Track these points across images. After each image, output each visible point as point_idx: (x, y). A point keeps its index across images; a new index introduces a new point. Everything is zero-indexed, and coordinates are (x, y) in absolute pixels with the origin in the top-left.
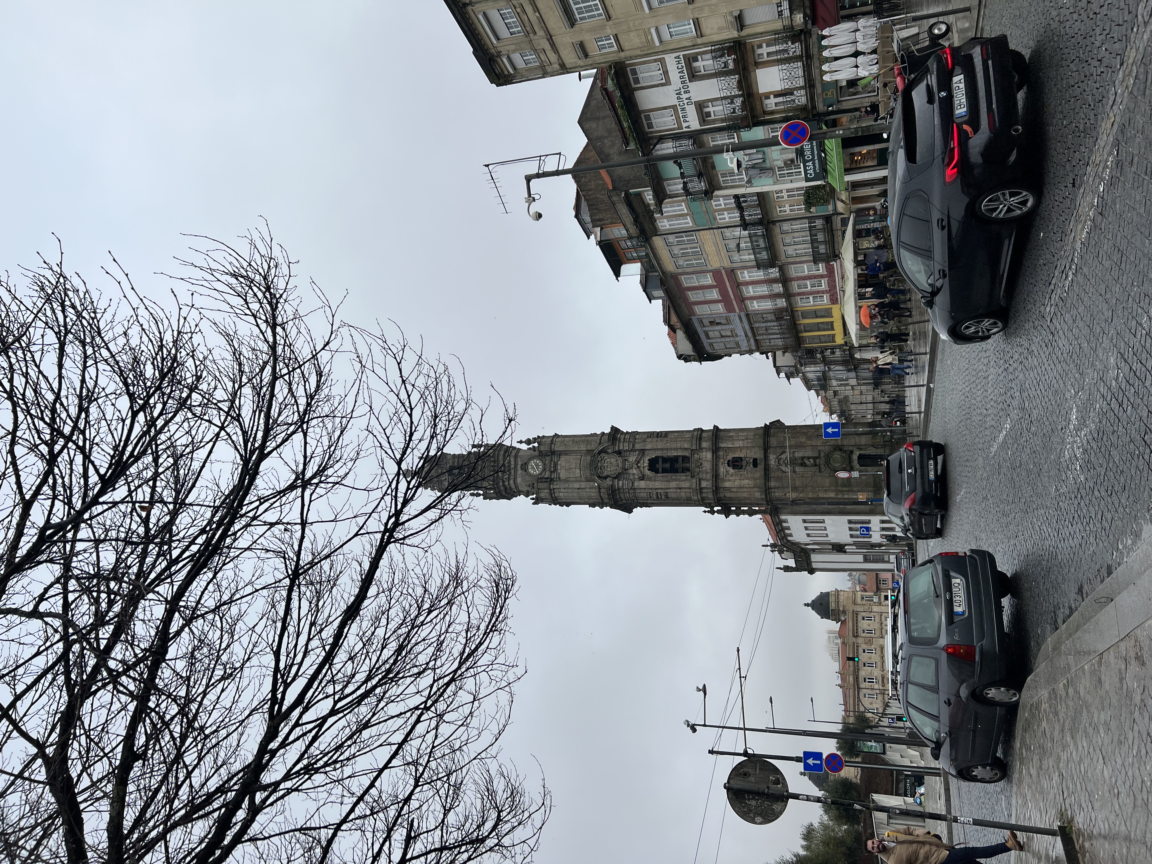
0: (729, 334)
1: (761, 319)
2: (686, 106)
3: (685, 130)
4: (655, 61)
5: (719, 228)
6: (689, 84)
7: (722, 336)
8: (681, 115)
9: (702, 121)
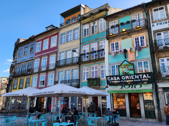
0: (25, 54)
1: (29, 64)
2: (168, 24)
5: (80, 47)
7: (25, 52)
8: (162, 22)
9: (156, 31)
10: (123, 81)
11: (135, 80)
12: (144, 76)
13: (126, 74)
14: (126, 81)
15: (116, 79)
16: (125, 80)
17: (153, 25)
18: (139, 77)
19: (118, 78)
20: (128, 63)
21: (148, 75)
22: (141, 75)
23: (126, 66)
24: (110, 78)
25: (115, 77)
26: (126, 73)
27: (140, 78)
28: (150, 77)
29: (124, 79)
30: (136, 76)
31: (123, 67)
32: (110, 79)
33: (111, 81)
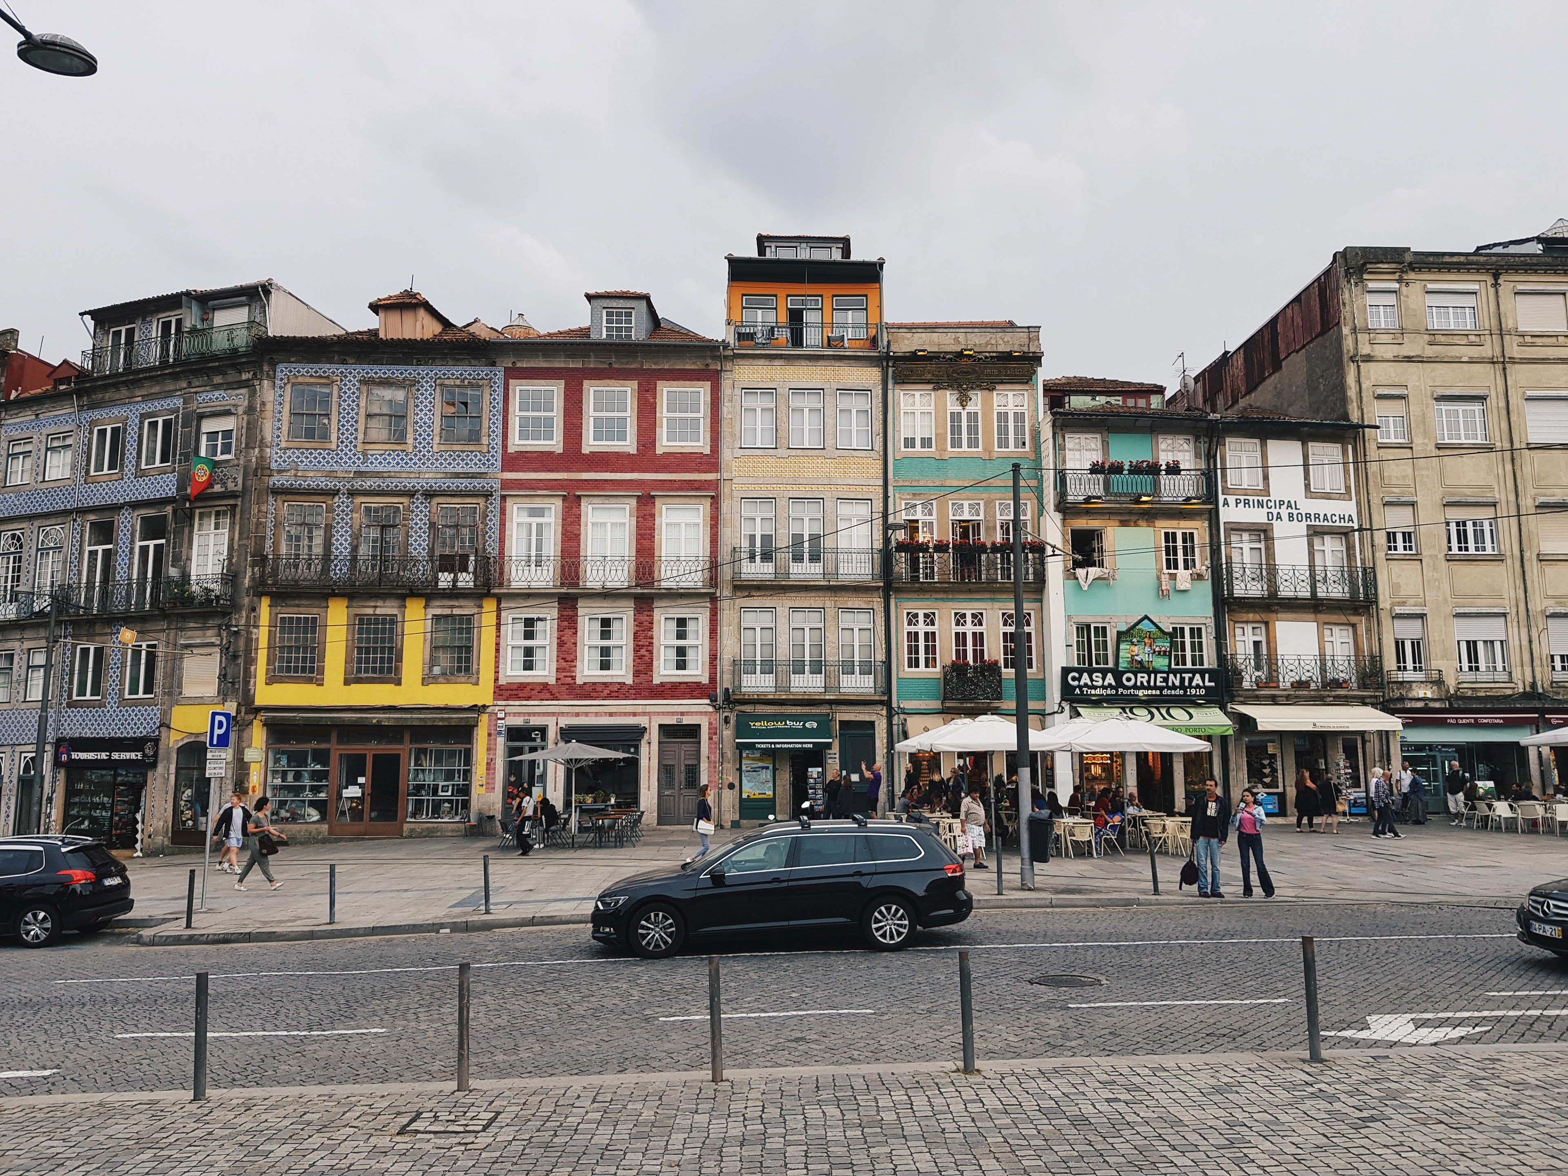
2: (1266, 510)
3: (1221, 498)
4: (1348, 488)
6: (1304, 524)
7: (369, 418)
8: (1251, 498)
9: (1232, 526)
10: (1125, 692)
11: (1165, 692)
12: (1197, 680)
13: (1140, 667)
14: (1136, 692)
15: (1100, 683)
16: (1135, 687)
17: (1226, 503)
18: (1182, 680)
19: (1110, 679)
20: (1153, 629)
21: (1207, 676)
22: (1187, 676)
23: (1146, 640)
24: (1077, 675)
25: (1100, 675)
26: (1141, 662)
27: (1182, 686)
28: (1213, 684)
29: (1131, 684)
30: (1171, 676)
31: (1134, 640)
32: (1079, 679)
33: (1080, 687)
